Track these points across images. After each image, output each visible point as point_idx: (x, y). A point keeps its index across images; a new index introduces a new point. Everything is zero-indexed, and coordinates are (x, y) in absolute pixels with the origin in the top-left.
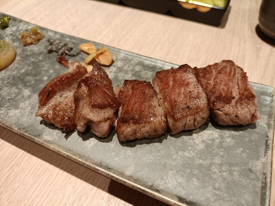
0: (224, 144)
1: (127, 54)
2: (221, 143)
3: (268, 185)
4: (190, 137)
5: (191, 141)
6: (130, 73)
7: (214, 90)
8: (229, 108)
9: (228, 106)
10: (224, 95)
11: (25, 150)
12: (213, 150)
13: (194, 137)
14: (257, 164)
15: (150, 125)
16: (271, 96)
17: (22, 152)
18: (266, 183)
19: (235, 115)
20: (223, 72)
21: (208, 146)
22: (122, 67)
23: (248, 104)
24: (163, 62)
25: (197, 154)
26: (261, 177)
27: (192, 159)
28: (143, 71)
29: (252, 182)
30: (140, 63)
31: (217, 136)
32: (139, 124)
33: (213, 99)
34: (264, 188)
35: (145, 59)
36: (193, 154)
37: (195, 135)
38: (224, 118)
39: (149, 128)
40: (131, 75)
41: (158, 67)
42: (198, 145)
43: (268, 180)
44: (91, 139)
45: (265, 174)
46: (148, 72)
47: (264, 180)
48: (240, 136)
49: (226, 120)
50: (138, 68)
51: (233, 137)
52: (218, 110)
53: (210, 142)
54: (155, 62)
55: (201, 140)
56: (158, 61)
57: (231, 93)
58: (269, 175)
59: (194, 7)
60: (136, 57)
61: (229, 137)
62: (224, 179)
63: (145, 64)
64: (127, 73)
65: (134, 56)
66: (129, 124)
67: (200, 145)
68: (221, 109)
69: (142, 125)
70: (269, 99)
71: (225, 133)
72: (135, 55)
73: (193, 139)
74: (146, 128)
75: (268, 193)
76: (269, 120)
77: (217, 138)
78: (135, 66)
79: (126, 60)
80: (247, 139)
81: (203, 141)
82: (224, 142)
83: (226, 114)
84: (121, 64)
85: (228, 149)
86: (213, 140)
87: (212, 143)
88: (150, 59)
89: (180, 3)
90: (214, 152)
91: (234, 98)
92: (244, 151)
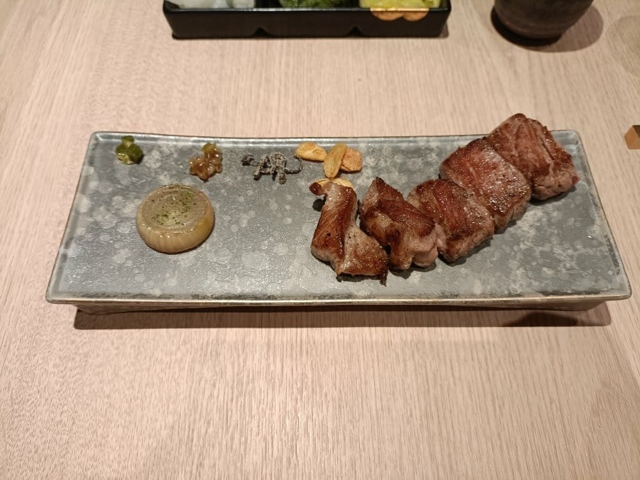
0: (553, 220)
1: (369, 142)
2: (549, 220)
3: (614, 245)
4: (515, 226)
5: (519, 231)
6: (393, 169)
7: (524, 163)
8: (550, 180)
9: (547, 177)
10: (538, 165)
11: (307, 326)
12: (546, 231)
13: (520, 225)
14: (594, 229)
15: (482, 232)
16: (575, 142)
17: (305, 330)
18: (611, 245)
19: (557, 185)
20: (522, 136)
21: (538, 229)
22: (376, 164)
23: (567, 168)
24: (425, 138)
25: (532, 242)
26: (604, 241)
27: (530, 250)
28: (408, 160)
29: (598, 249)
30: (396, 151)
31: (542, 214)
32: (471, 234)
33: (530, 174)
34: (611, 250)
35: (399, 142)
36: (528, 244)
37: (519, 223)
38: (546, 192)
39: (482, 235)
40: (397, 173)
41: (423, 148)
42: (529, 232)
43: (612, 241)
44: (412, 274)
45: (606, 236)
46: (416, 159)
47: (608, 243)
48: (563, 204)
49: (548, 193)
50: (399, 159)
51: (558, 209)
52: (539, 185)
53: (538, 224)
54: (415, 142)
55: (528, 225)
56: (417, 139)
57: (544, 160)
58: (610, 236)
59: (399, 15)
60: (385, 142)
61: (554, 211)
62: (571, 257)
63: (403, 148)
64: (391, 172)
65: (381, 142)
66: (463, 239)
67: (530, 231)
68: (542, 184)
69: (475, 234)
70: (573, 147)
71: (548, 208)
72: (383, 139)
73: (520, 227)
74: (479, 236)
75: (617, 254)
76: (585, 175)
77: (543, 217)
78: (393, 157)
79: (373, 151)
80: (573, 206)
81: (531, 226)
82: (551, 218)
83: (548, 187)
84: (373, 160)
85: (559, 224)
86: (540, 220)
87: (541, 224)
88: (407, 139)
89: (375, 15)
90: (548, 233)
91: (549, 165)
92: (576, 221)
